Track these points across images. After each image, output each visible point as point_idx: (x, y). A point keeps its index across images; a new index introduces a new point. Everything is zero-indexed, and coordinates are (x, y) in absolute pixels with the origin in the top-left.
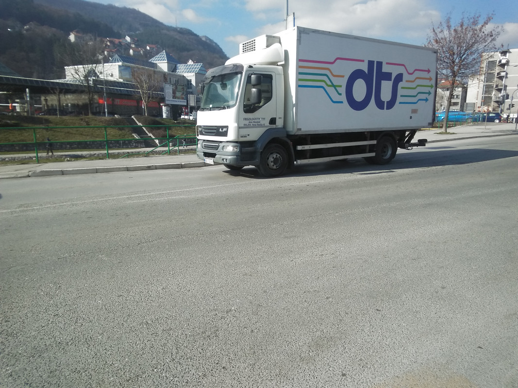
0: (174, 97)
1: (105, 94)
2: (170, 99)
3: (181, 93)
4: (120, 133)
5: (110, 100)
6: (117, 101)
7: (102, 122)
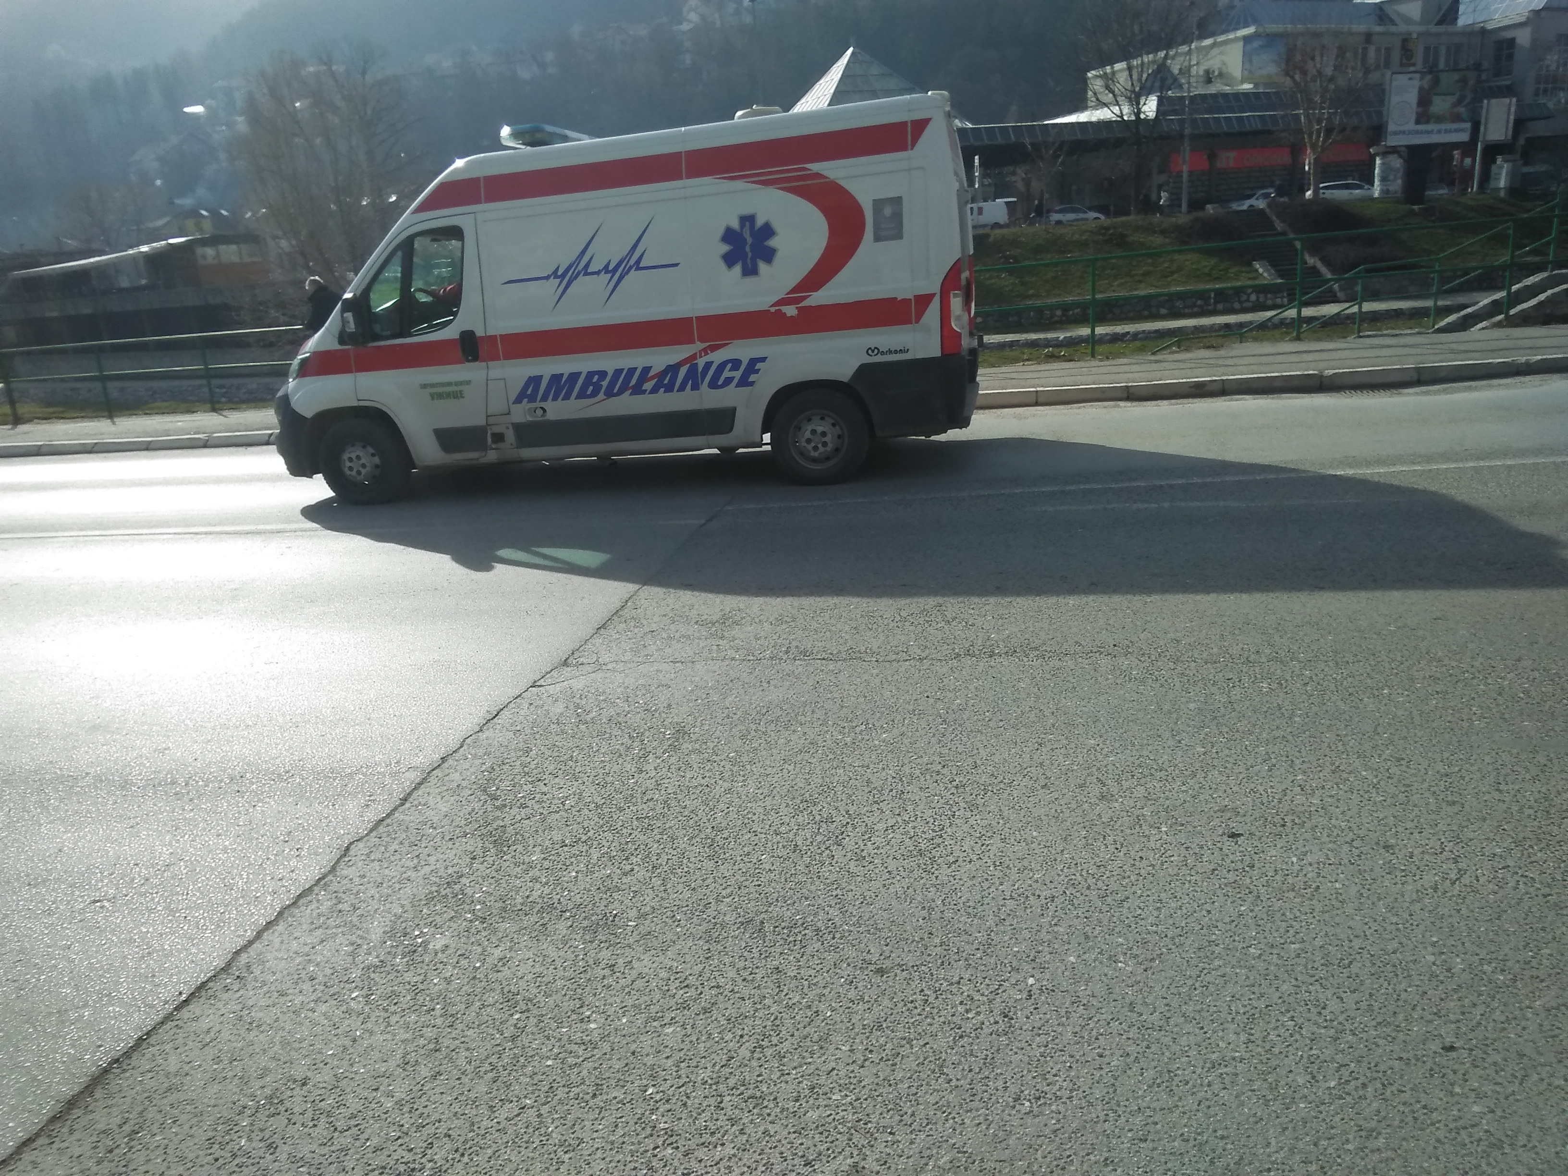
0: (1423, 116)
1: (1187, 142)
2: (1405, 128)
3: (1450, 100)
4: (1213, 261)
5: (1205, 157)
6: (1228, 159)
7: (1163, 232)
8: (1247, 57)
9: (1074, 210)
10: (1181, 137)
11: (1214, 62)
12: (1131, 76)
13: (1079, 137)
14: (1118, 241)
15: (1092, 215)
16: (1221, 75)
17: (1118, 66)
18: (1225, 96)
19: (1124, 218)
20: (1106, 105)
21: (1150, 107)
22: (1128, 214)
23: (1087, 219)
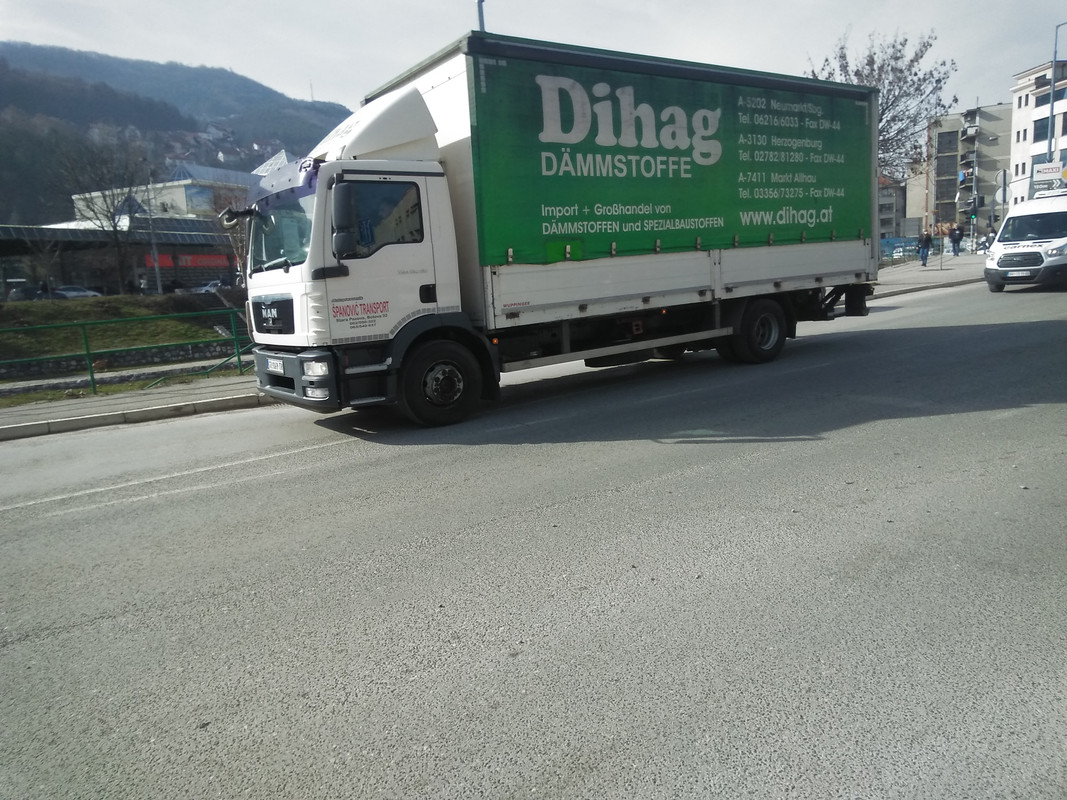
1: (154, 247)
4: (187, 326)
5: (170, 258)
6: (186, 260)
7: (147, 306)
8: (189, 198)
9: (74, 290)
10: (149, 244)
11: (167, 198)
12: (105, 201)
13: (71, 238)
14: (113, 311)
15: (92, 293)
16: (172, 207)
17: (94, 194)
18: (177, 220)
19: (115, 296)
20: (89, 219)
21: (124, 223)
22: (118, 293)
23: (87, 296)
